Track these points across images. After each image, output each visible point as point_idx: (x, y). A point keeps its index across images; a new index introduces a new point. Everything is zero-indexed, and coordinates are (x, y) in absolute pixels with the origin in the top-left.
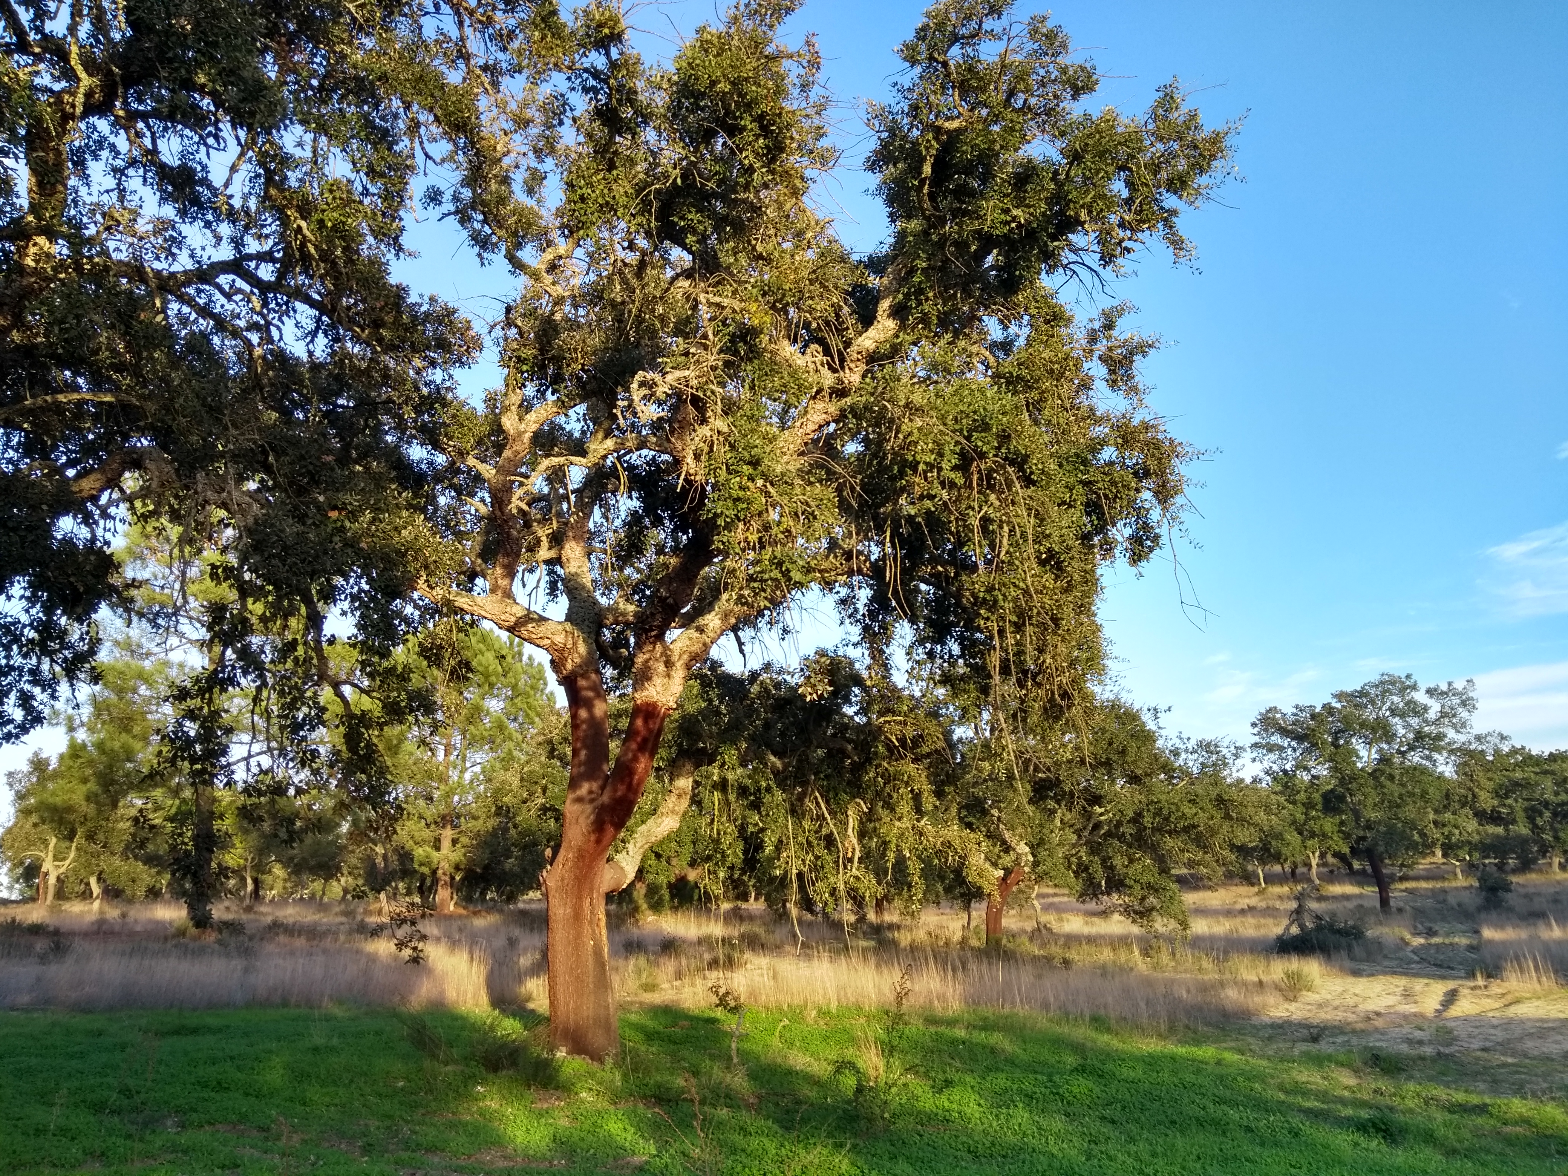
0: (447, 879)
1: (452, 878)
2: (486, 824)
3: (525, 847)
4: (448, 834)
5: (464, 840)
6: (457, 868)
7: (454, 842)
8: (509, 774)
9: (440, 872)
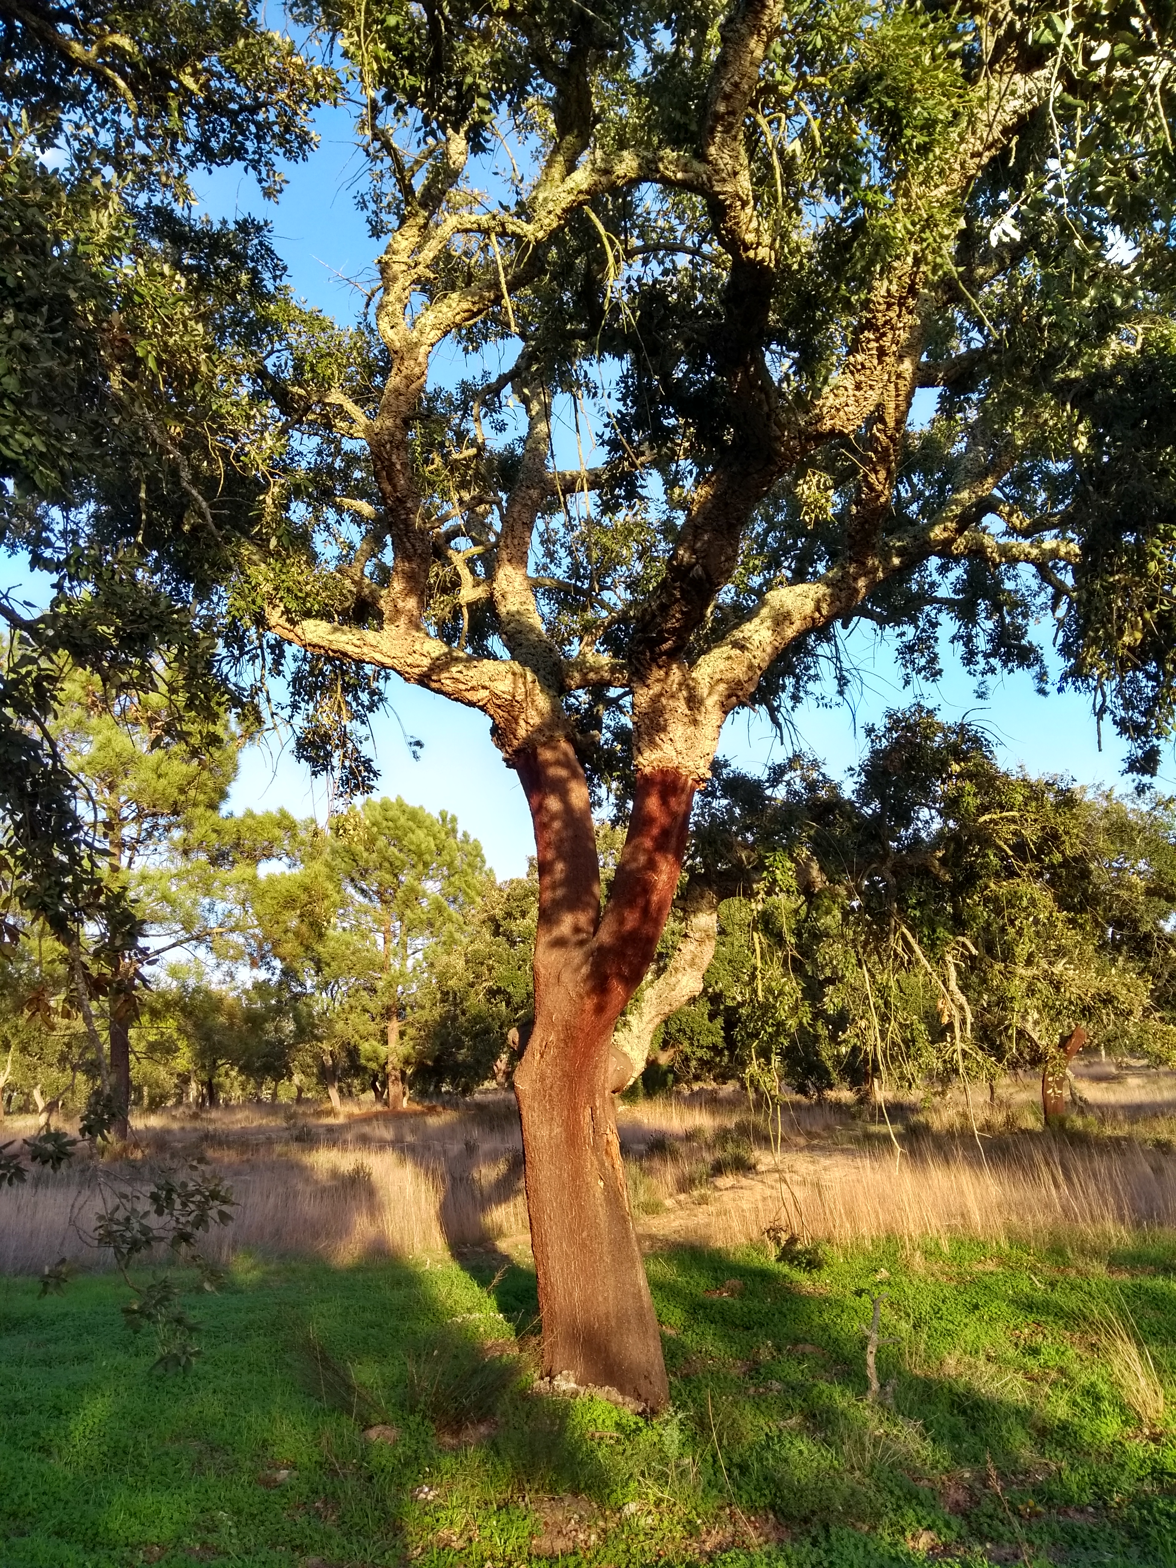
0: (398, 1074)
1: (403, 1073)
2: (433, 1013)
3: (475, 1036)
4: (394, 1026)
5: (412, 1032)
6: (407, 1062)
7: (402, 1034)
8: (452, 957)
9: (389, 1067)
